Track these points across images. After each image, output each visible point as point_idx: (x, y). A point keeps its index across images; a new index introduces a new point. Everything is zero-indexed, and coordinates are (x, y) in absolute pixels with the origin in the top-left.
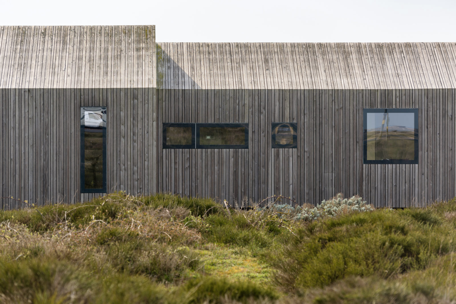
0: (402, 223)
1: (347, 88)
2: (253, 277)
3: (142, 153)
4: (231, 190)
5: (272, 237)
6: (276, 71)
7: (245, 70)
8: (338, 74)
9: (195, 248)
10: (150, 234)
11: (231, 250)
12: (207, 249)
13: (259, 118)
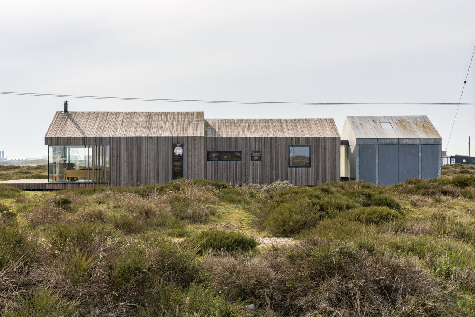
0: (317, 193)
1: (282, 136)
2: (243, 220)
3: (198, 163)
4: (234, 178)
5: (252, 200)
6: (253, 130)
7: (240, 130)
8: (278, 131)
9: (215, 205)
10: (194, 198)
11: (232, 206)
12: (221, 205)
13: (246, 148)
